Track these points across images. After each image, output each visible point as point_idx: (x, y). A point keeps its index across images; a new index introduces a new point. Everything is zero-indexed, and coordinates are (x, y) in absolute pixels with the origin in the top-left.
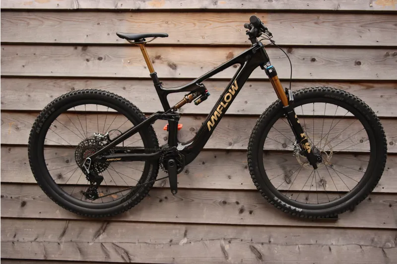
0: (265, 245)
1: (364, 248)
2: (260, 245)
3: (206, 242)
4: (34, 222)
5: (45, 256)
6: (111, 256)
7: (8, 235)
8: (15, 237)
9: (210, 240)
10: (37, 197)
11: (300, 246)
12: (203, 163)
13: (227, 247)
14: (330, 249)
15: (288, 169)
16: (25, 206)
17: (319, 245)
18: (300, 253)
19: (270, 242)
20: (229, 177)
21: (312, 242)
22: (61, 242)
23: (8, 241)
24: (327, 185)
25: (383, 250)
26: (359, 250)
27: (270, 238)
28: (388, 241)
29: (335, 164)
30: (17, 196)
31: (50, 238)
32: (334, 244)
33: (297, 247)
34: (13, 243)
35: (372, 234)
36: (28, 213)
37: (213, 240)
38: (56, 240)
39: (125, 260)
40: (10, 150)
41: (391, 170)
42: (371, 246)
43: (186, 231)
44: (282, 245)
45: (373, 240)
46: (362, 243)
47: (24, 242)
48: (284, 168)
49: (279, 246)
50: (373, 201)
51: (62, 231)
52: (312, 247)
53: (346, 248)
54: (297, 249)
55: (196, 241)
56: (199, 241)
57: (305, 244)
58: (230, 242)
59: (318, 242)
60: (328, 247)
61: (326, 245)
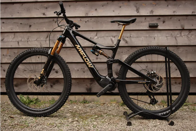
0: (128, 38)
1: (168, 37)
2: (127, 38)
3: (105, 37)
4: (35, 33)
5: (41, 46)
6: (67, 45)
7: (25, 39)
8: (28, 39)
10: (35, 23)
11: (143, 37)
12: (103, 6)
13: (113, 39)
14: (155, 38)
15: (138, 7)
16: (31, 27)
17: (150, 37)
18: (142, 40)
19: (130, 36)
20: (114, 11)
21: (147, 36)
22: (47, 40)
23: (26, 41)
24: (154, 13)
25: (176, 38)
26: (166, 38)
27: (130, 35)
28: (178, 34)
29: (157, 4)
30: (27, 23)
31: (42, 39)
32: (156, 36)
34: (28, 41)
35: (171, 32)
36: (32, 29)
37: (108, 37)
38: (45, 39)
39: (72, 46)
40: (22, 4)
41: (180, 6)
42: (171, 36)
43: (97, 34)
44: (135, 37)
45: (171, 34)
46: (167, 36)
47: (32, 41)
48: (136, 7)
50: (172, 19)
51: (46, 36)
52: (147, 38)
53: (161, 38)
54: (141, 39)
55: (101, 37)
56: (102, 37)
57: (144, 37)
58: (114, 37)
59: (150, 36)
60: (154, 38)
61: (153, 37)
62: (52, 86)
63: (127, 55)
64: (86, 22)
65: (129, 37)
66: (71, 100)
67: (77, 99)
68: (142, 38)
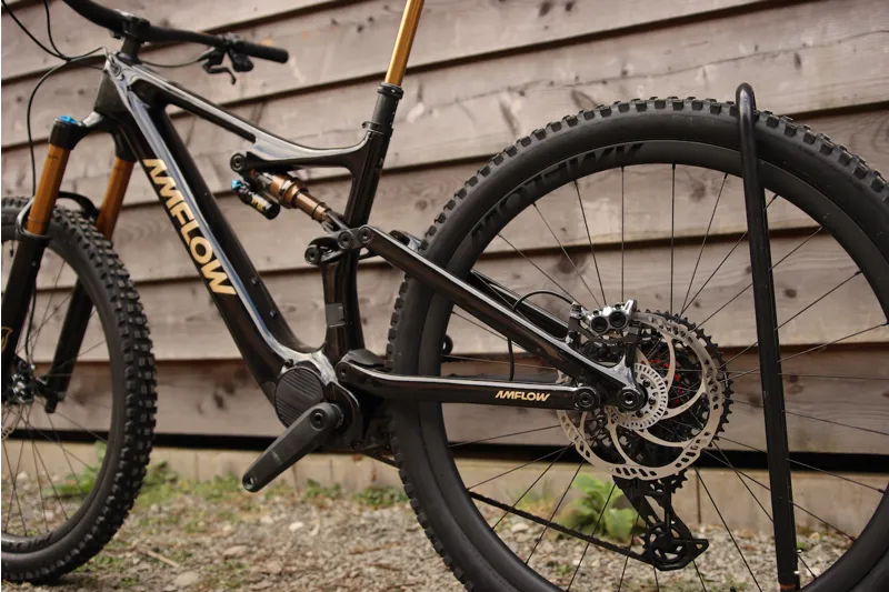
0: (610, 85)
2: (600, 87)
3: (466, 103)
9: (475, 97)
11: (708, 68)
13: (516, 105)
14: (798, 61)
17: (765, 55)
18: (707, 86)
19: (624, 73)
21: (743, 50)
27: (624, 64)
32: (810, 42)
33: (700, 72)
37: (482, 95)
43: (421, 89)
44: (655, 76)
49: (650, 80)
52: (742, 62)
53: (847, 47)
54: (699, 78)
55: (444, 106)
56: (451, 104)
57: (720, 62)
58: (522, 94)
59: (761, 49)
60: (792, 55)
61: (786, 52)
62: (220, 403)
63: (606, 199)
64: (360, 29)
65: (614, 79)
66: (311, 483)
67: (339, 478)
68: (705, 75)
